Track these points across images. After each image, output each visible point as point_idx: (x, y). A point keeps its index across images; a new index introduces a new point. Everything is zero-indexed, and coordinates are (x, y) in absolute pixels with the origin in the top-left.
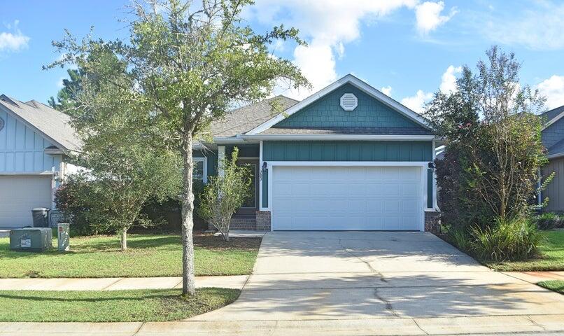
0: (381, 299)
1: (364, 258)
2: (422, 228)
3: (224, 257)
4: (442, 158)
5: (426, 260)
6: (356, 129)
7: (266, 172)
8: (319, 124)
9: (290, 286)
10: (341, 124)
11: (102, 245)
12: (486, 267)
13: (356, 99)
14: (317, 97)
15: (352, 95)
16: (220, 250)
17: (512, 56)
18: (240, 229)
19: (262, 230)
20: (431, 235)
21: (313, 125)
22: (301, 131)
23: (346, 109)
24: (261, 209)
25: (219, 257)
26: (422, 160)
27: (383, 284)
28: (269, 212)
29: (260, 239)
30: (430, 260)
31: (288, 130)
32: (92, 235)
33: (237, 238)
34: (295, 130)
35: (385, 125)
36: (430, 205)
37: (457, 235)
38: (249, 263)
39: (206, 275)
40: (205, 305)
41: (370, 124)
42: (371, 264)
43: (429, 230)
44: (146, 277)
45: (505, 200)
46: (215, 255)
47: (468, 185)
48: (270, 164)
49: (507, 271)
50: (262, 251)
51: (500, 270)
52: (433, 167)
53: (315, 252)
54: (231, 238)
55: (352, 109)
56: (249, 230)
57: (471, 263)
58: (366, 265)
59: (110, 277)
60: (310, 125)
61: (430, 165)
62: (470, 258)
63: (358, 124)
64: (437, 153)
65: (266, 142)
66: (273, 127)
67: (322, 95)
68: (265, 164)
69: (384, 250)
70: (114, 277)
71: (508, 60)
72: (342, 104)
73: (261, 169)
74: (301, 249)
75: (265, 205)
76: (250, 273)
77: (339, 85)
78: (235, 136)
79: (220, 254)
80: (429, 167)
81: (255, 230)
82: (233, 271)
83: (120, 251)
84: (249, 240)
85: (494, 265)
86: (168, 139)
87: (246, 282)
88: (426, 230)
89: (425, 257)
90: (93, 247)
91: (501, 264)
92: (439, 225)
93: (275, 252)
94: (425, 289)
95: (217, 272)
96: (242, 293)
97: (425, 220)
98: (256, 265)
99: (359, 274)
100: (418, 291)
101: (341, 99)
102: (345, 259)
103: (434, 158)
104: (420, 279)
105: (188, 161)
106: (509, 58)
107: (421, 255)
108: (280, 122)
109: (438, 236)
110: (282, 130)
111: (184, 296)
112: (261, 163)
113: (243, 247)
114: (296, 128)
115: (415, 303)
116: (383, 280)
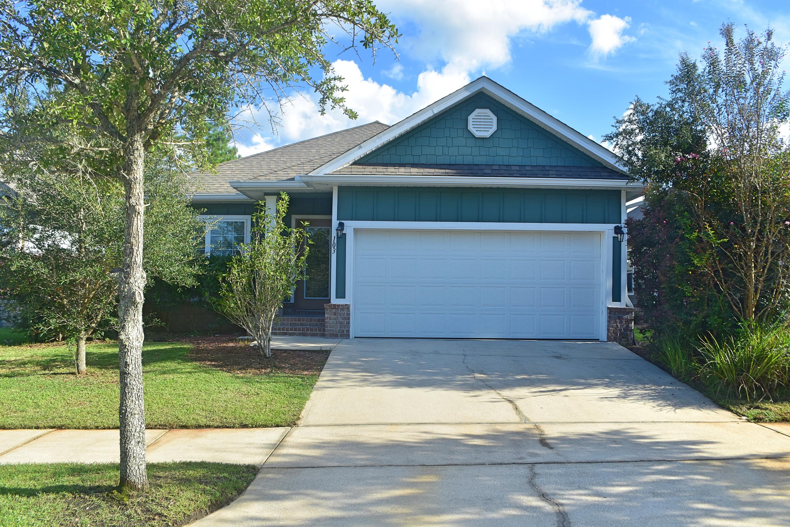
0: (543, 496)
1: (507, 393)
2: (603, 335)
3: (253, 389)
4: (641, 217)
5: (618, 397)
6: (494, 167)
7: (342, 238)
8: (431, 160)
9: (361, 458)
10: (469, 160)
11: (54, 361)
12: (729, 413)
13: (495, 119)
14: (429, 114)
15: (488, 112)
16: (250, 373)
17: (769, 35)
18: (299, 335)
19: (334, 336)
20: (617, 347)
21: (423, 161)
22: (402, 170)
23: (478, 134)
24: (334, 301)
25: (244, 388)
26: (604, 222)
27: (544, 453)
28: (347, 307)
29: (326, 353)
30: (625, 396)
31: (380, 169)
32: (52, 341)
33: (285, 351)
34: (391, 169)
35: (542, 161)
36: (616, 297)
37: (669, 350)
38: (296, 401)
39: (209, 427)
40: (160, 515)
41: (518, 161)
42: (518, 403)
43: (615, 340)
44: (97, 428)
45: (756, 289)
46: (237, 384)
47: (690, 262)
48: (350, 225)
49: (771, 421)
50: (325, 374)
51: (757, 420)
52: (622, 233)
53: (418, 378)
54: (276, 351)
55: (487, 134)
56: (312, 335)
57: (700, 405)
58: (510, 406)
59: (30, 428)
60: (416, 162)
61: (618, 230)
62: (696, 394)
63: (498, 161)
64: (629, 210)
65: (343, 189)
66: (355, 163)
67: (436, 110)
68: (341, 225)
69: (541, 377)
70: (37, 428)
71: (760, 43)
72: (471, 127)
73: (334, 233)
74: (394, 372)
75: (341, 294)
76: (293, 424)
77: (466, 94)
78: (293, 179)
79: (248, 381)
80: (616, 233)
81: (323, 335)
82: (261, 418)
83: (73, 374)
84: (307, 354)
85: (744, 409)
86: (82, 150)
87: (278, 446)
88: (609, 339)
89: (615, 391)
90: (38, 363)
91: (757, 407)
92: (631, 330)
93: (347, 378)
94: (629, 467)
95: (231, 419)
96: (259, 476)
97: (609, 322)
98: (308, 404)
99: (499, 427)
100: (617, 475)
101: (471, 118)
102: (472, 393)
103: (624, 218)
104: (615, 441)
105: (133, 201)
106: (762, 40)
107: (608, 385)
108: (367, 156)
109: (631, 349)
110: (369, 169)
111: (120, 491)
112: (335, 223)
113: (293, 368)
114: (394, 165)
115: (617, 509)
116: (544, 442)
